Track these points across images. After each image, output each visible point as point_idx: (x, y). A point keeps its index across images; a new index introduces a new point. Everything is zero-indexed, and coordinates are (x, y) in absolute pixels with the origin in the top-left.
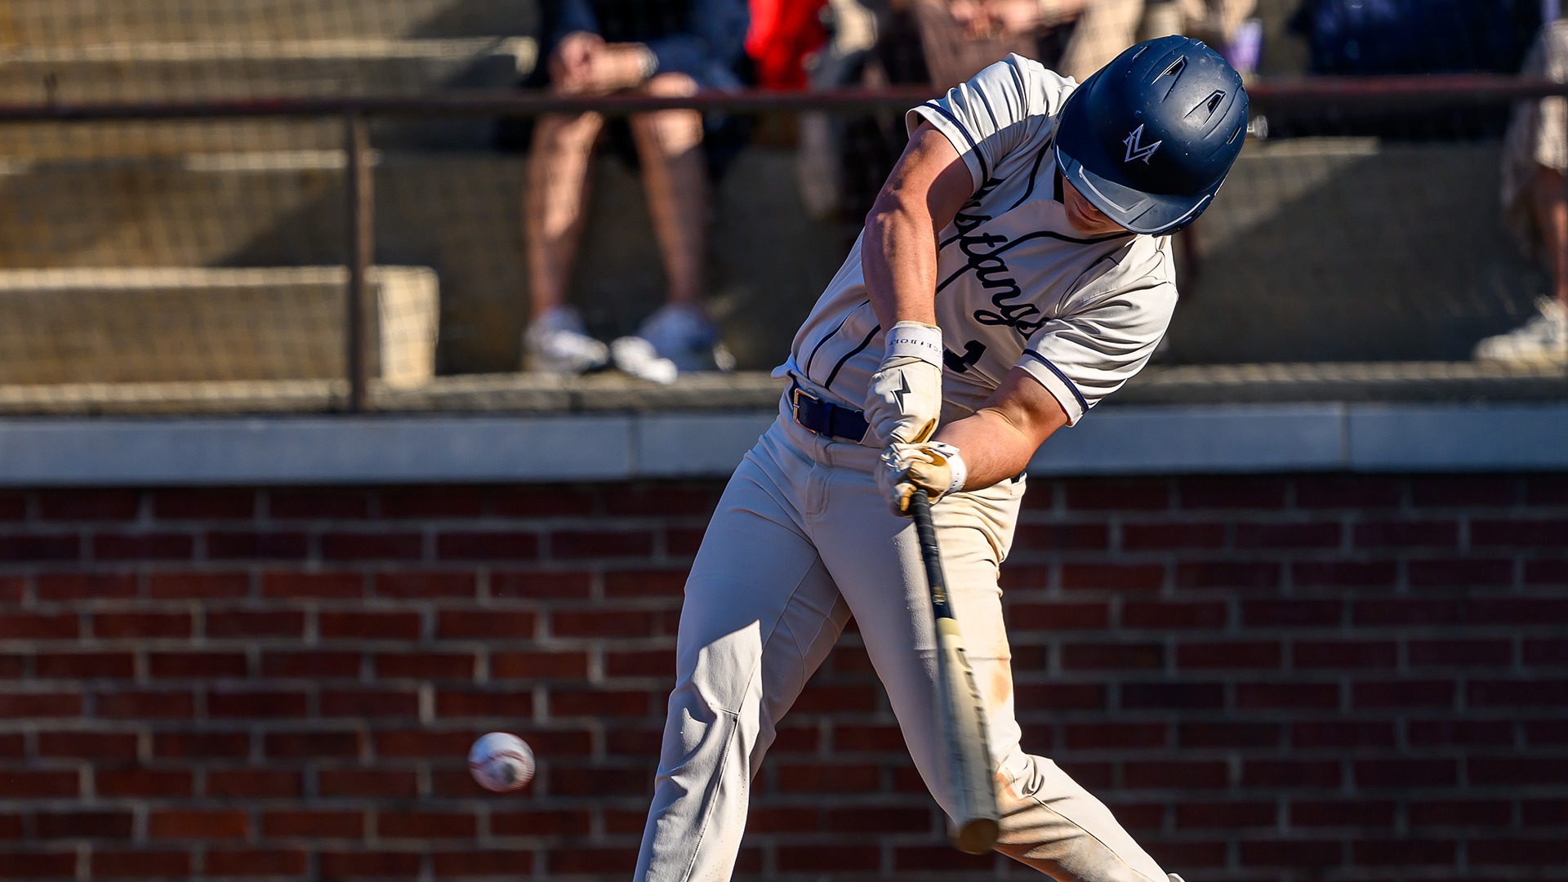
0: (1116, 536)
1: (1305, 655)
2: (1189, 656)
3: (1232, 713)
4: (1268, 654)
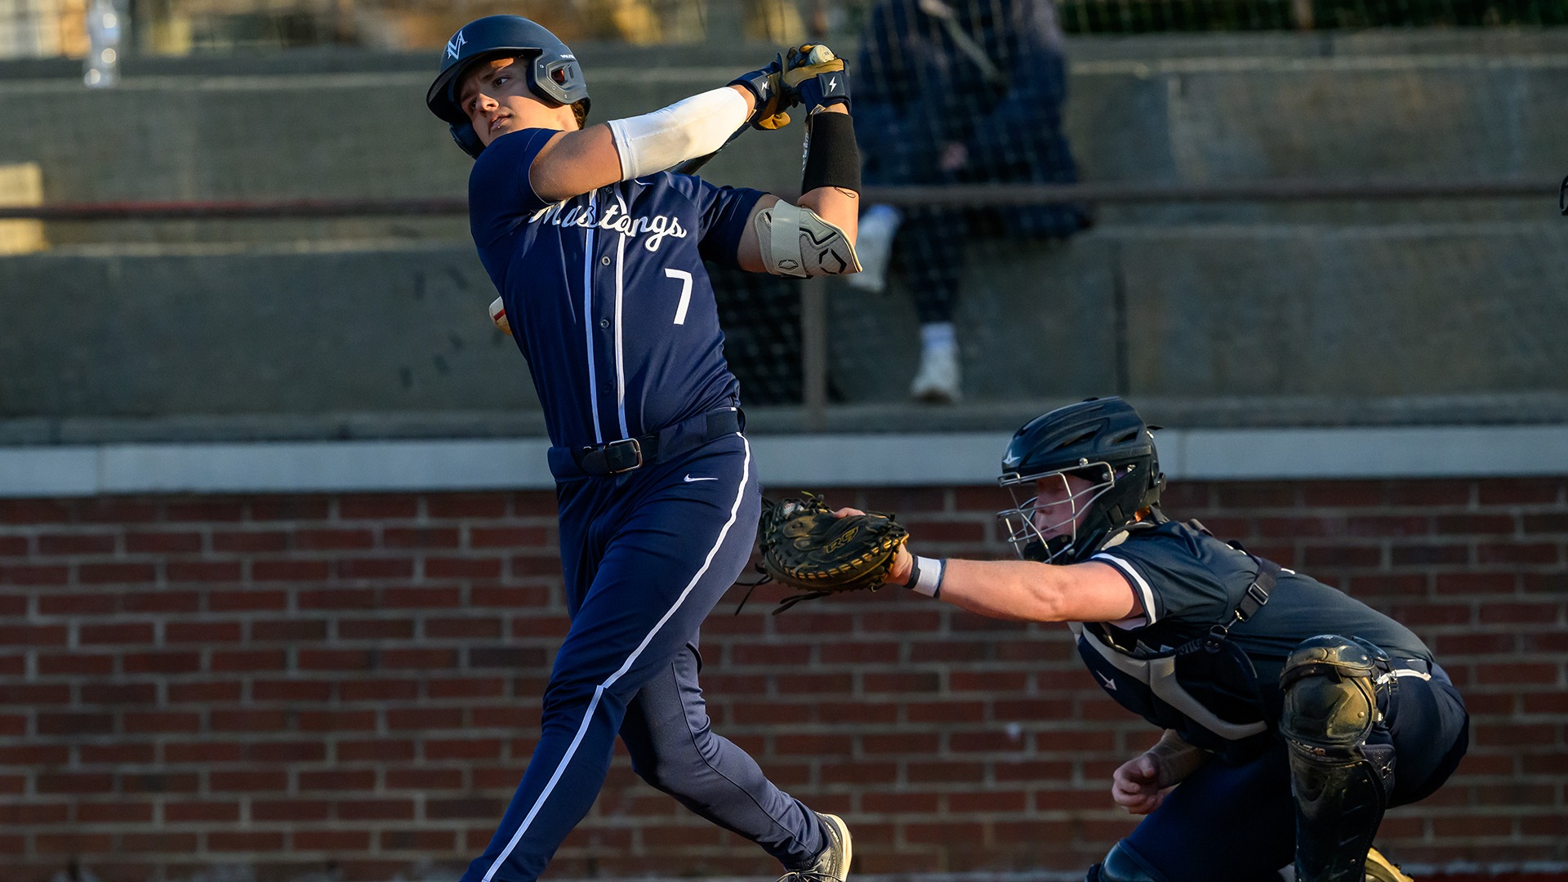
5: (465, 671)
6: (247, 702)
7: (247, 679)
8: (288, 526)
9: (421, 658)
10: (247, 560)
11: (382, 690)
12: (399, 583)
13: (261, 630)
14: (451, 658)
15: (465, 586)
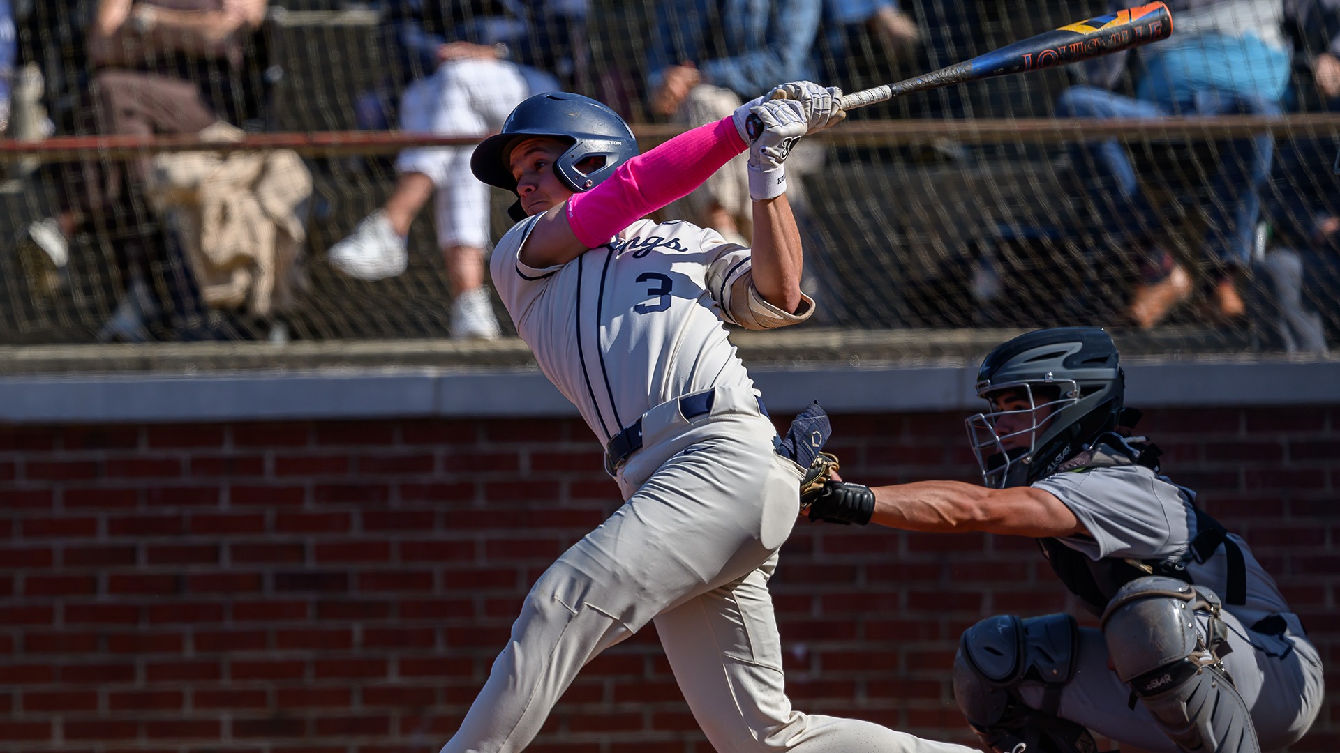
5: (269, 594)
6: (59, 625)
7: (59, 603)
8: (99, 455)
9: (227, 582)
10: (59, 489)
11: (190, 613)
12: (206, 510)
13: (71, 556)
14: (256, 582)
15: (270, 513)
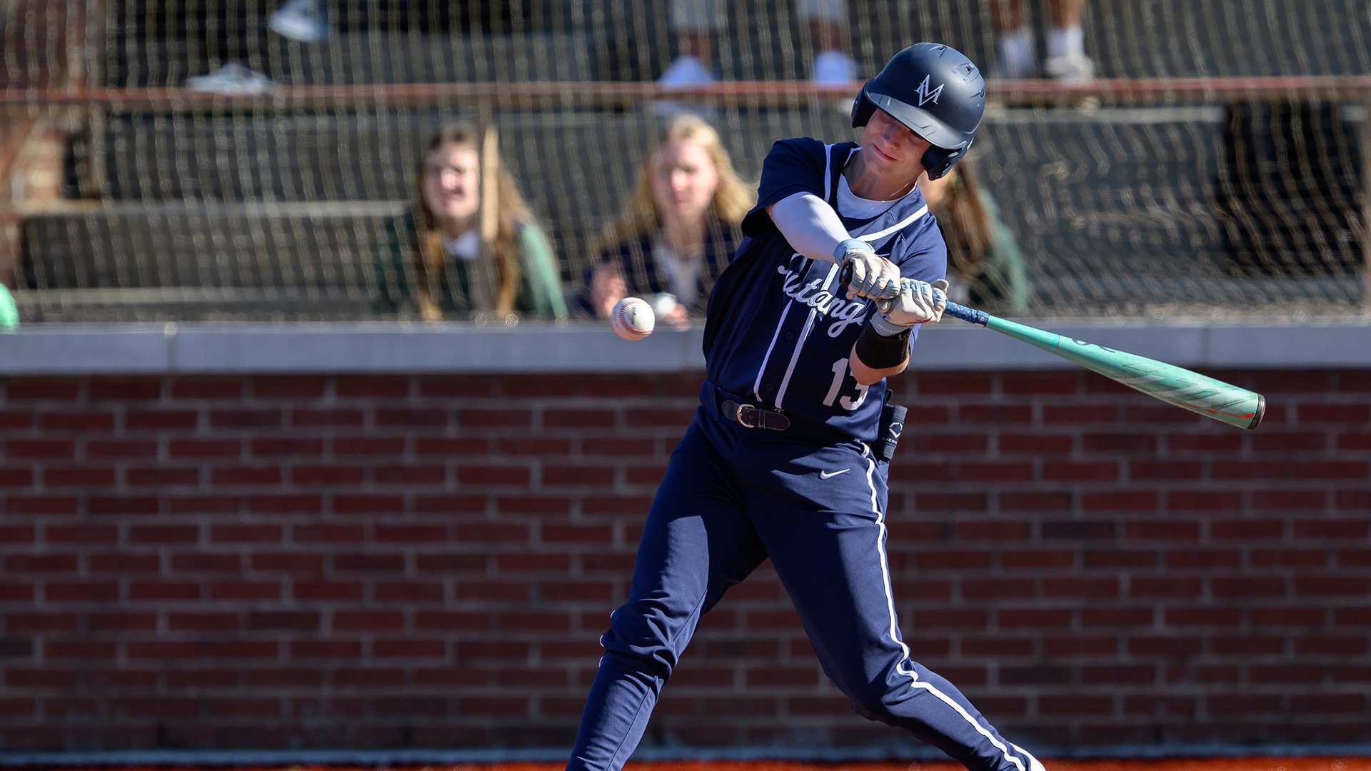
0: (1037, 414)
1: (1176, 501)
2: (1092, 502)
3: (1123, 543)
4: (1148, 500)
5: (1037, 542)
9: (995, 530)
11: (957, 560)
12: (974, 457)
14: (1023, 530)
15: (1038, 461)
